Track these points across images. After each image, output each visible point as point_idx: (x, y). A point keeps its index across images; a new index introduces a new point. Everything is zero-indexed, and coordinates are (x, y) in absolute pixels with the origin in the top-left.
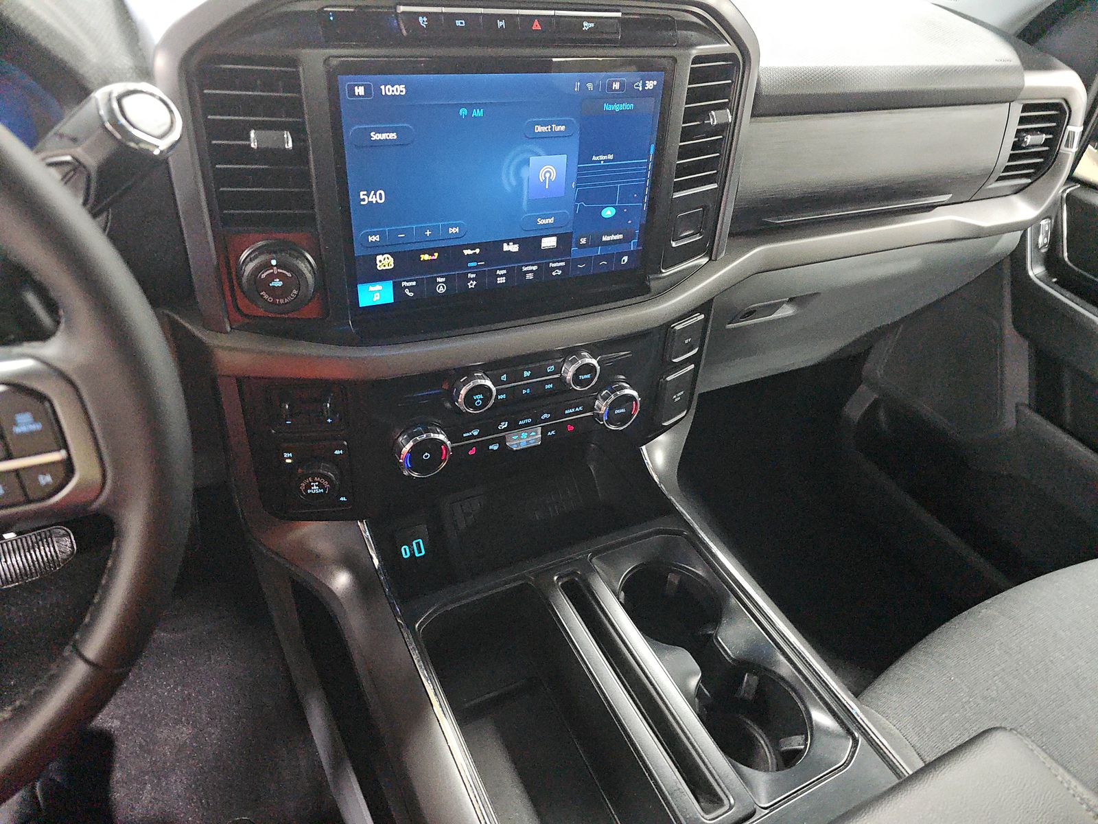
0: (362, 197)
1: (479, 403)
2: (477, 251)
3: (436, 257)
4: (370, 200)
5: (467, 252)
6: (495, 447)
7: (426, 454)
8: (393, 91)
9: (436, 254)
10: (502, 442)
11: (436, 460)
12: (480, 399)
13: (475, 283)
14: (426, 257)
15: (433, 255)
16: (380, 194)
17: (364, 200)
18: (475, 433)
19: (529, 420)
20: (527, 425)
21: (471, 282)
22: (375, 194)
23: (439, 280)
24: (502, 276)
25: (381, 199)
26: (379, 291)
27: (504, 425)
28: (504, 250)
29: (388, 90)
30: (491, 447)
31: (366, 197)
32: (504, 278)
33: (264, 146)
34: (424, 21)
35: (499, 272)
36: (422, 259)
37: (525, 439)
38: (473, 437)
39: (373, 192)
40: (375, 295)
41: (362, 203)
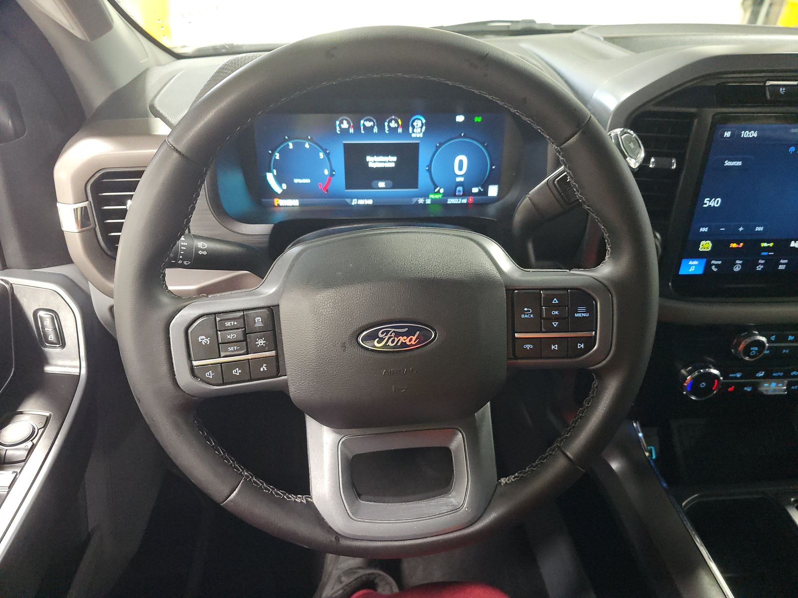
0: (705, 202)
1: (753, 353)
2: (771, 245)
3: (741, 246)
4: (710, 204)
5: (764, 245)
6: (748, 389)
7: (703, 383)
8: (749, 135)
9: (742, 244)
10: (755, 386)
11: (709, 389)
12: (755, 350)
13: (762, 267)
14: (734, 245)
15: (739, 244)
16: (718, 201)
17: (706, 204)
18: (738, 375)
19: (782, 374)
20: (779, 377)
21: (760, 266)
22: (715, 200)
23: (738, 262)
24: (784, 264)
25: (717, 204)
26: (695, 265)
27: (761, 374)
28: (791, 246)
29: (746, 134)
30: (745, 389)
31: (708, 202)
32: (785, 266)
33: (658, 167)
34: (783, 90)
35: (782, 261)
36: (730, 247)
37: (773, 387)
38: (736, 378)
39: (714, 199)
40: (692, 267)
41: (704, 206)
